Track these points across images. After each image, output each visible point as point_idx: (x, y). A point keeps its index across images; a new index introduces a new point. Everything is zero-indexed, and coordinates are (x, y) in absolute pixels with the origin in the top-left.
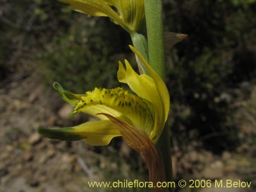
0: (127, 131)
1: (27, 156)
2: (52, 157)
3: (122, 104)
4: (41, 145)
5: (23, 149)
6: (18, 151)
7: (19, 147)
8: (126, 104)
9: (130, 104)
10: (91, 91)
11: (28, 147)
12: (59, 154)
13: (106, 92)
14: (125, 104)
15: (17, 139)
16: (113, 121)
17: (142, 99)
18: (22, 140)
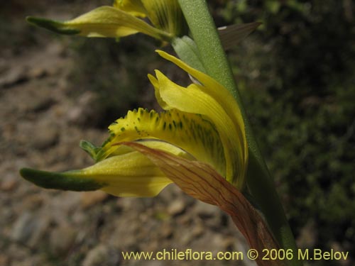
0: (171, 164)
1: (165, 232)
2: (198, 236)
3: (168, 125)
4: (185, 218)
5: (160, 220)
6: (153, 223)
7: (154, 217)
8: (175, 125)
9: (181, 125)
10: (124, 118)
11: (167, 219)
12: (208, 234)
13: (142, 112)
14: (173, 124)
15: (152, 205)
16: (143, 153)
17: (200, 115)
18: (159, 208)
